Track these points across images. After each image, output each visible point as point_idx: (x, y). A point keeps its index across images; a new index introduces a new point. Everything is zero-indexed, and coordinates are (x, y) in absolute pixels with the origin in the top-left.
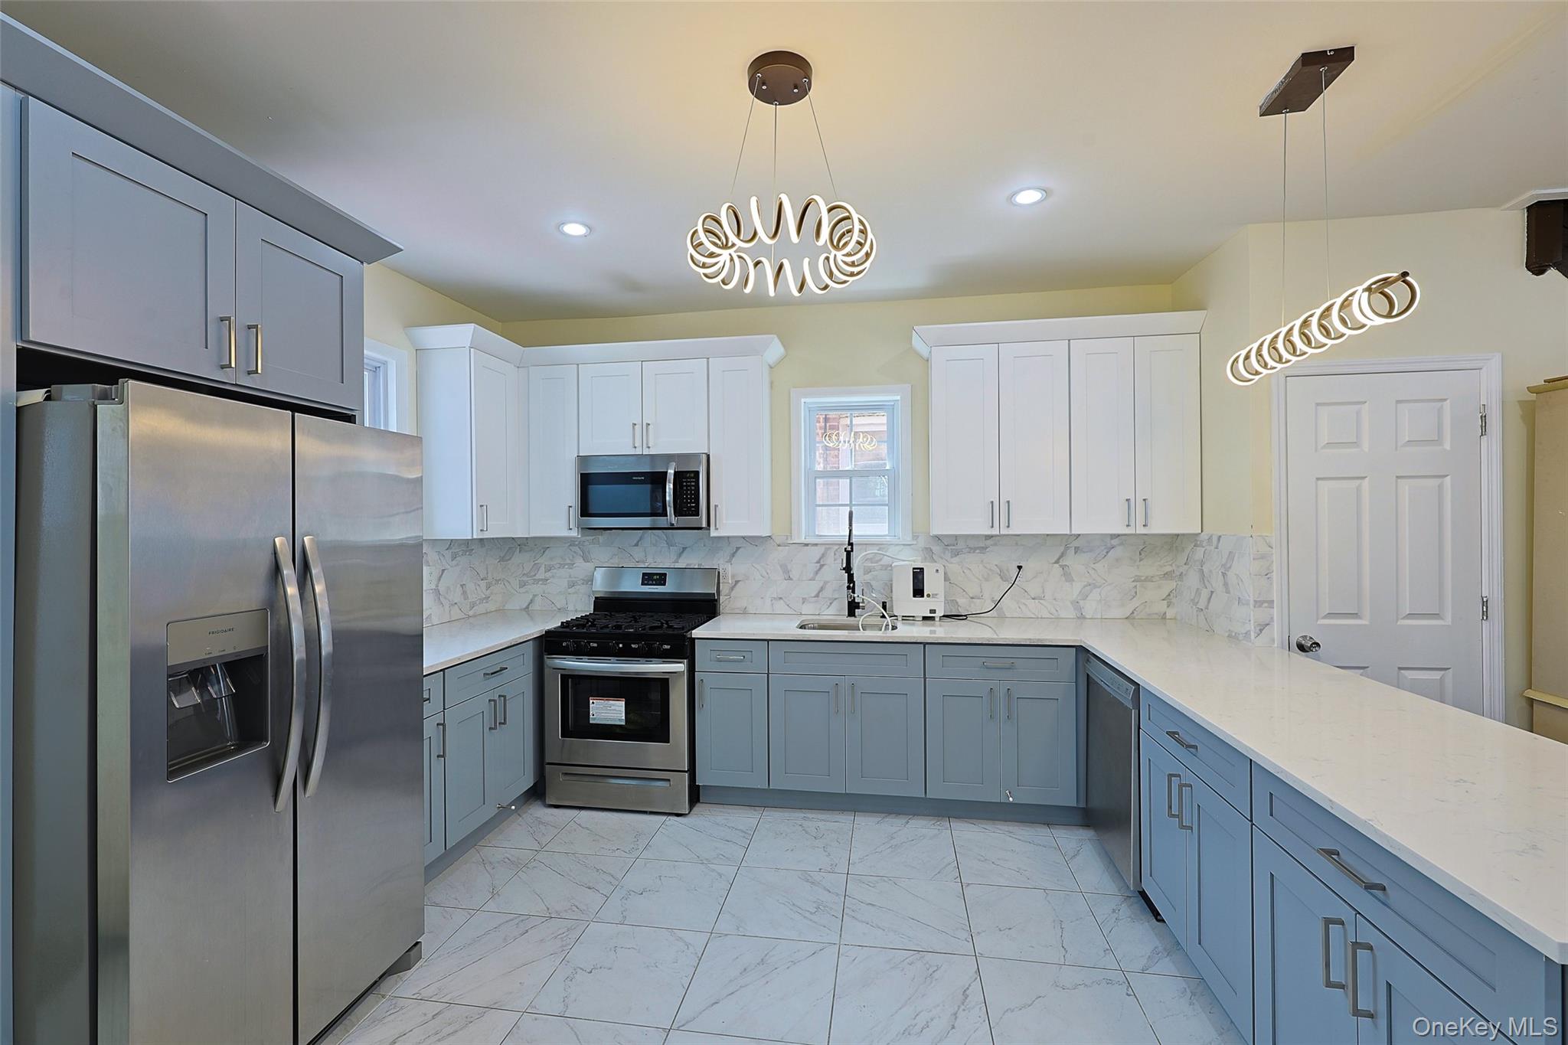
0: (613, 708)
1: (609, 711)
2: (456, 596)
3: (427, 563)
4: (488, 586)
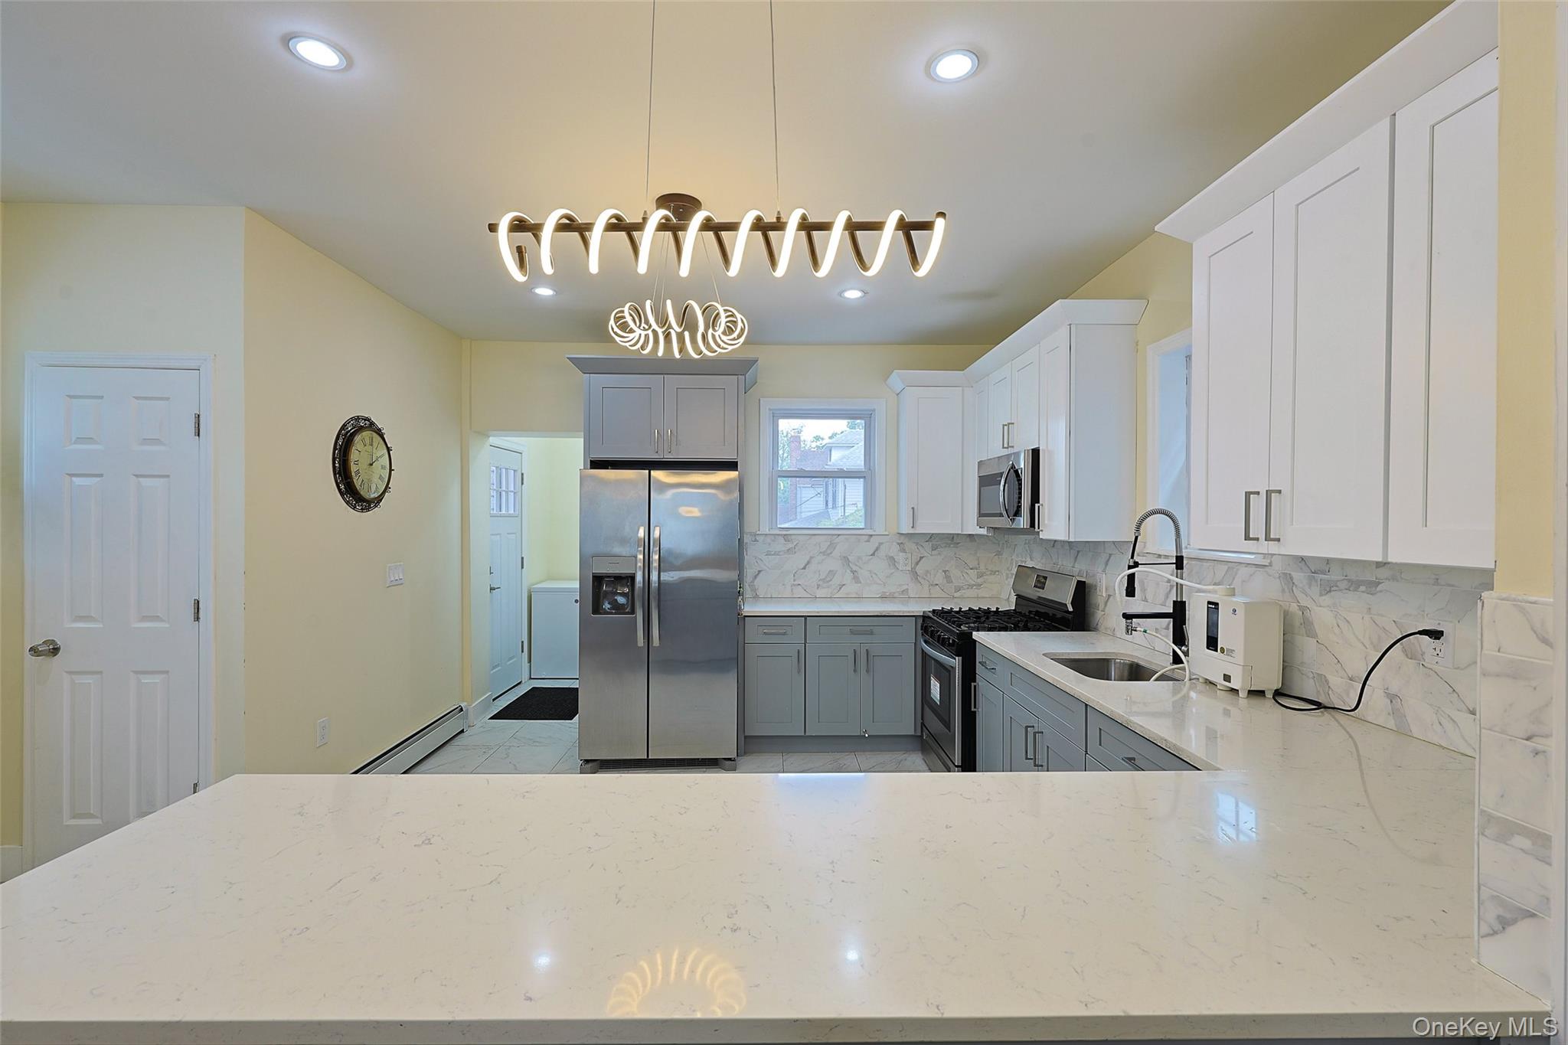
2: (939, 578)
3: (904, 551)
4: (980, 576)
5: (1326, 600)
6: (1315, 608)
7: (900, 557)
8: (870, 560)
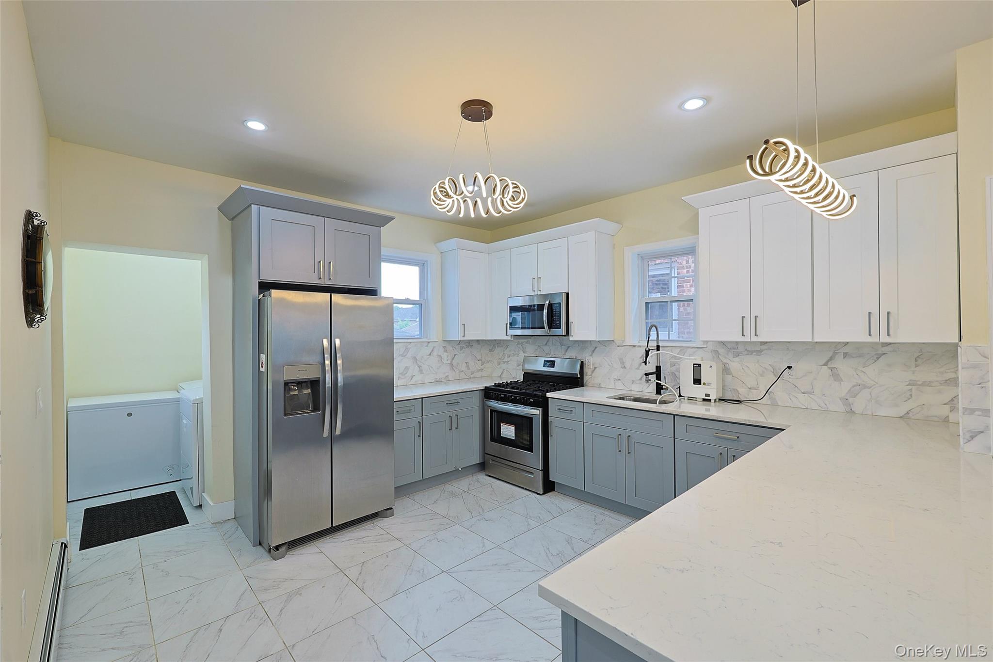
0: (510, 430)
1: (508, 431)
2: (464, 368)
3: (446, 351)
4: (482, 364)
5: (737, 359)
6: (732, 363)
7: (445, 355)
8: (428, 358)
